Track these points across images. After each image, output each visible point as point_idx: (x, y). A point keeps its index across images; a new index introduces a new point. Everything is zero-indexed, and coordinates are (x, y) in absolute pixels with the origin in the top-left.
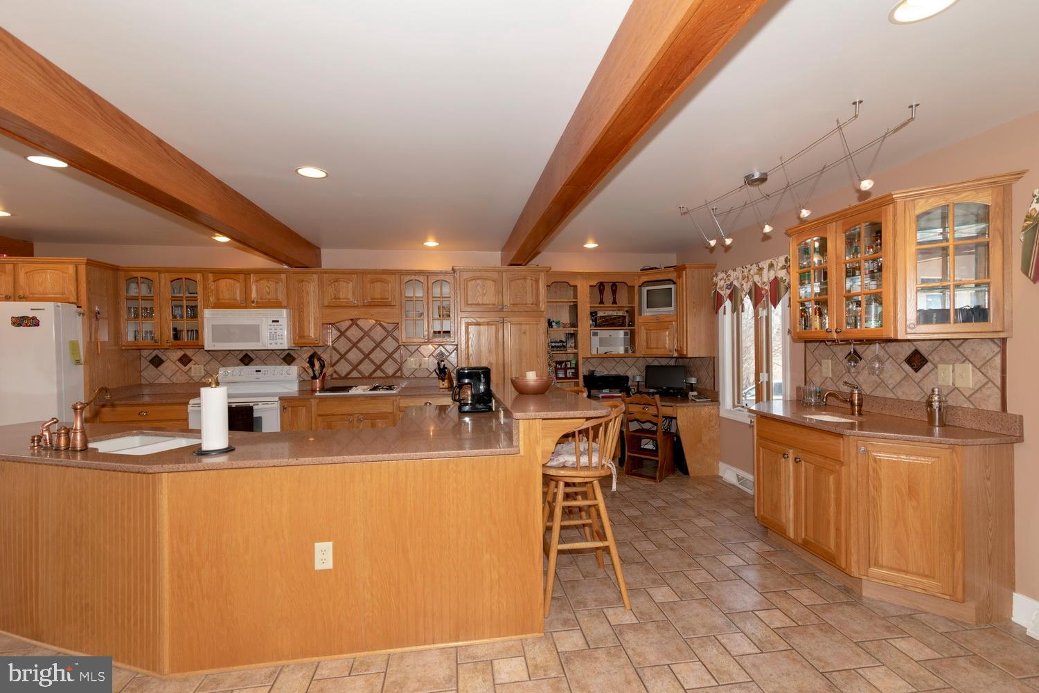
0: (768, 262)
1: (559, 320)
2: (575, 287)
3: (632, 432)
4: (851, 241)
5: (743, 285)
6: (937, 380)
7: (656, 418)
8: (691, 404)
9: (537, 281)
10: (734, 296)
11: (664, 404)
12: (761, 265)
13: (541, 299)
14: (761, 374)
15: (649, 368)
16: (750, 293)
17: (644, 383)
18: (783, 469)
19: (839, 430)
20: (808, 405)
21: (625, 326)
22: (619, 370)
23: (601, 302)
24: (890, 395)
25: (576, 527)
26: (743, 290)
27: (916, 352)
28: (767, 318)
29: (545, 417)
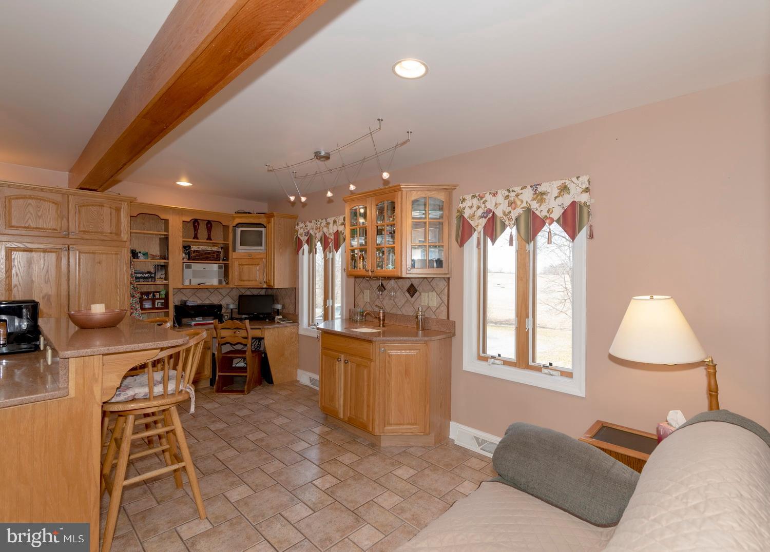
0: (333, 219)
1: (147, 251)
2: (166, 221)
3: (224, 354)
4: (381, 211)
5: (316, 234)
6: (421, 301)
7: (246, 340)
8: (277, 326)
9: (118, 210)
10: (310, 241)
11: (253, 327)
12: (329, 220)
13: (122, 228)
14: (328, 300)
15: (242, 298)
16: (321, 240)
17: (237, 310)
18: (337, 369)
19: (370, 338)
20: (356, 322)
21: (219, 261)
22: (214, 300)
23: (196, 237)
24: (399, 313)
25: (156, 454)
26: (316, 238)
27: (412, 285)
28: (332, 259)
29: (107, 352)
